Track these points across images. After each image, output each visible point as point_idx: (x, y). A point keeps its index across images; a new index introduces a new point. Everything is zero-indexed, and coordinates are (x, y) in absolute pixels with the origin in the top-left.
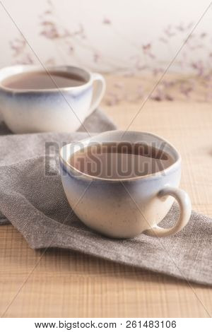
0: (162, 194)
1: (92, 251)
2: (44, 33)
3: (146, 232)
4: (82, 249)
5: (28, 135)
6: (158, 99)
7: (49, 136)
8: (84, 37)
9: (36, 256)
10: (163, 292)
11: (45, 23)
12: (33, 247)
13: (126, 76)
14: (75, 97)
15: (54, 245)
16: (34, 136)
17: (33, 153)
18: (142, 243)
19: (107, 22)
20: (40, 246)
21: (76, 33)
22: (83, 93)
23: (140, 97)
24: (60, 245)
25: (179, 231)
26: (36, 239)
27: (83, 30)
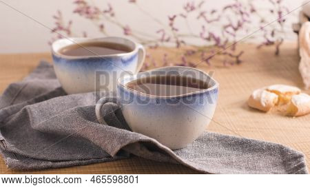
8: (113, 14)
13: (151, 48)
14: (125, 62)
19: (133, 1)
21: (106, 12)
23: (166, 64)
27: (111, 9)
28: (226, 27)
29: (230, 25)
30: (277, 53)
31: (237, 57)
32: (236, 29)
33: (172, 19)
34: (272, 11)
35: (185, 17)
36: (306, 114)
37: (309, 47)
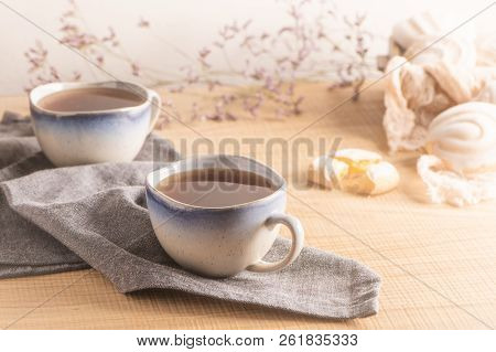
0: (269, 222)
1: (196, 289)
2: (65, 41)
3: (250, 268)
5: (80, 167)
6: (216, 119)
7: (106, 168)
9: (129, 300)
11: (66, 28)
13: (173, 91)
14: (133, 119)
15: (152, 285)
16: (87, 168)
17: (91, 188)
19: (145, 24)
21: (106, 39)
23: (195, 117)
26: (127, 281)
27: (113, 35)
28: (281, 61)
29: (287, 59)
30: (355, 99)
31: (296, 104)
34: (348, 38)
35: (222, 46)
36: (387, 192)
37: (399, 92)
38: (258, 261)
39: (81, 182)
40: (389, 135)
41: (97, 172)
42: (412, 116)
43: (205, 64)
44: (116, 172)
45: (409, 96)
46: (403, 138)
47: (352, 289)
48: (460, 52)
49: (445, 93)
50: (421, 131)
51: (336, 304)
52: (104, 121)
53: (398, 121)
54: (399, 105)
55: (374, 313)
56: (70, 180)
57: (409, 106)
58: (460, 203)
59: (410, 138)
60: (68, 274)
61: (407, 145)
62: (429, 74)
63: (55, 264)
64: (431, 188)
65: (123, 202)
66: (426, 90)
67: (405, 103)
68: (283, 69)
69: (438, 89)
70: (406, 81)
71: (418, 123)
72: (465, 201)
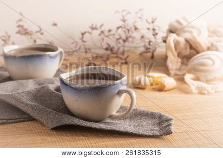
0: (120, 93)
2: (19, 32)
4: (80, 124)
7: (40, 80)
8: (42, 34)
10: (128, 141)
11: (19, 26)
12: (51, 127)
15: (64, 123)
16: (31, 81)
18: (109, 123)
19: (55, 25)
20: (55, 125)
21: (37, 32)
22: (55, 57)
24: (67, 123)
25: (130, 112)
26: (52, 123)
27: (41, 30)
28: (118, 39)
29: (120, 38)
30: (152, 57)
31: (125, 59)
32: (124, 41)
33: (83, 34)
34: (149, 29)
35: (90, 33)
36: (171, 90)
37: (174, 49)
38: (114, 113)
39: (28, 86)
40: (169, 68)
41: (35, 82)
42: (180, 60)
43: (83, 41)
44: (44, 82)
45: (178, 51)
46: (176, 70)
47: (160, 124)
48: (200, 32)
49: (195, 49)
50: (184, 67)
51: (153, 130)
52: (38, 58)
53: (173, 63)
54: (174, 55)
55: (171, 133)
56: (23, 85)
57: (178, 56)
58: (206, 92)
59: (179, 69)
60: (23, 123)
61: (178, 72)
62: (187, 41)
63: (17, 119)
64: (192, 86)
65: (48, 90)
66: (186, 48)
67: (176, 54)
68: (119, 43)
69: (191, 47)
70: (177, 44)
71: (183, 63)
72: (208, 92)
